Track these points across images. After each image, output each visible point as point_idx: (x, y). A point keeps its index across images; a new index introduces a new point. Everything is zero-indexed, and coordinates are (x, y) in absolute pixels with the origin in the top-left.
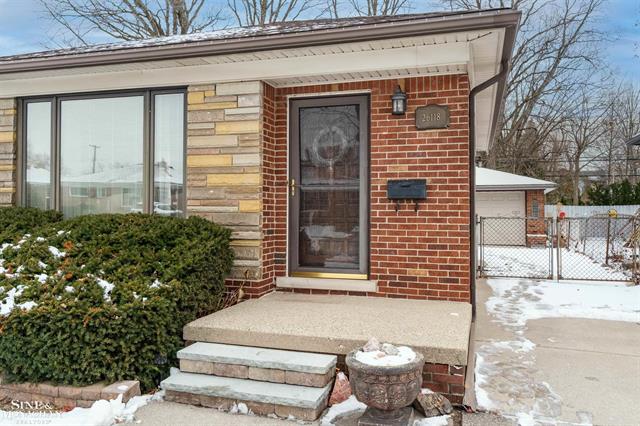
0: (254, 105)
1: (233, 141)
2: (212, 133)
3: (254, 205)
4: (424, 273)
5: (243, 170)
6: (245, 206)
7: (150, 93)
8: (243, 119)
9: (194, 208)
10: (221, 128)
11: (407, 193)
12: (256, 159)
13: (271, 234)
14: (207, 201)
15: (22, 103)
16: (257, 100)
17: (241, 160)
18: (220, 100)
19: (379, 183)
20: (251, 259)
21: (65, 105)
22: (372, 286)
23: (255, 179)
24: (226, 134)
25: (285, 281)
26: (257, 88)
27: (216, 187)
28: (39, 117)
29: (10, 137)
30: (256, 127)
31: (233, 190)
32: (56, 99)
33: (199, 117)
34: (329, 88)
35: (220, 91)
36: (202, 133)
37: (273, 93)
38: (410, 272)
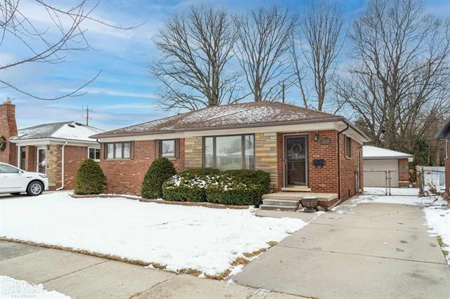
0: (274, 139)
1: (269, 149)
2: (262, 147)
3: (275, 167)
4: (324, 186)
5: (272, 157)
6: (272, 167)
7: (243, 135)
8: (271, 143)
9: (257, 168)
10: (266, 145)
11: (319, 163)
12: (276, 154)
13: (280, 176)
14: (261, 166)
15: (204, 138)
16: (276, 137)
17: (271, 154)
18: (265, 138)
19: (311, 160)
20: (275, 182)
21: (217, 138)
22: (309, 189)
23: (275, 160)
24: (267, 147)
25: (284, 189)
26: (275, 134)
27: (264, 162)
28: (209, 142)
29: (201, 148)
30: (275, 145)
31: (269, 163)
32: (215, 137)
33: (259, 142)
34: (296, 133)
35: (265, 135)
36: (260, 147)
37: (279, 134)
38: (320, 185)
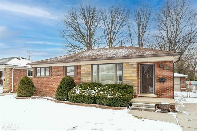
0: (135, 66)
1: (132, 72)
2: (128, 70)
3: (136, 82)
4: (165, 94)
5: (133, 77)
6: (134, 83)
7: (116, 64)
8: (133, 68)
9: (125, 83)
10: (130, 70)
11: (162, 81)
12: (136, 75)
13: (138, 88)
14: (127, 82)
15: (92, 65)
16: (136, 65)
17: (133, 75)
19: (157, 79)
20: (135, 91)
21: (100, 65)
22: (156, 96)
23: (136, 78)
25: (142, 95)
26: (136, 63)
27: (128, 79)
28: (95, 67)
29: (90, 71)
30: (136, 70)
31: (131, 80)
32: (98, 65)
33: (125, 68)
34: (148, 63)
35: (129, 64)
36: (126, 70)
37: (138, 63)
38: (163, 94)
